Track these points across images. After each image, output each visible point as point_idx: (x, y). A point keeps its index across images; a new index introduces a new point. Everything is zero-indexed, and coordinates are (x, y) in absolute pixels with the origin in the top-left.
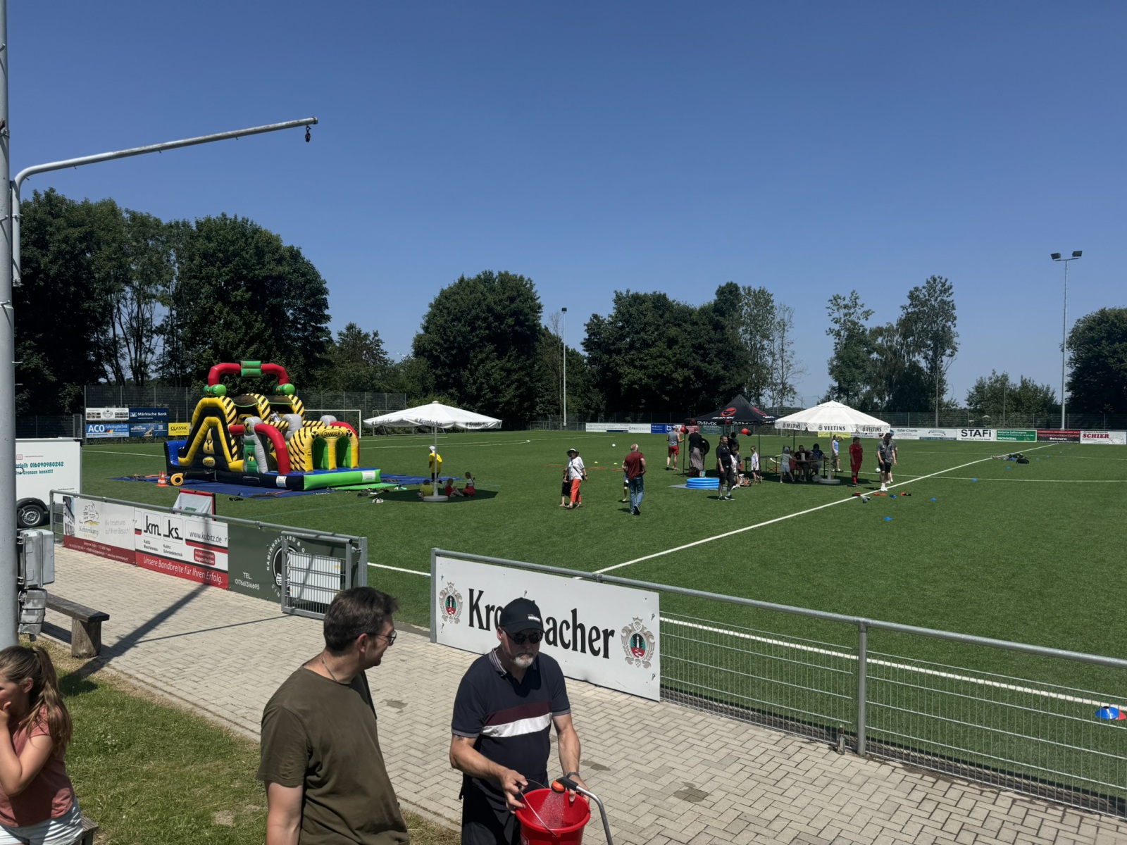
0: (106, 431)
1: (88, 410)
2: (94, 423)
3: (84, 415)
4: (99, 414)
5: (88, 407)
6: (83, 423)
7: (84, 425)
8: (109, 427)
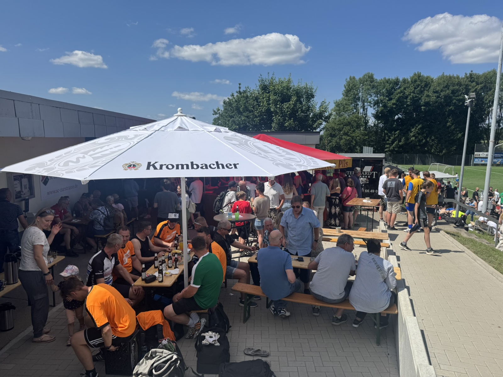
0: (481, 161)
1: (476, 153)
2: (477, 158)
3: (474, 155)
4: (479, 154)
5: (476, 152)
6: (473, 158)
7: (473, 159)
8: (483, 159)
